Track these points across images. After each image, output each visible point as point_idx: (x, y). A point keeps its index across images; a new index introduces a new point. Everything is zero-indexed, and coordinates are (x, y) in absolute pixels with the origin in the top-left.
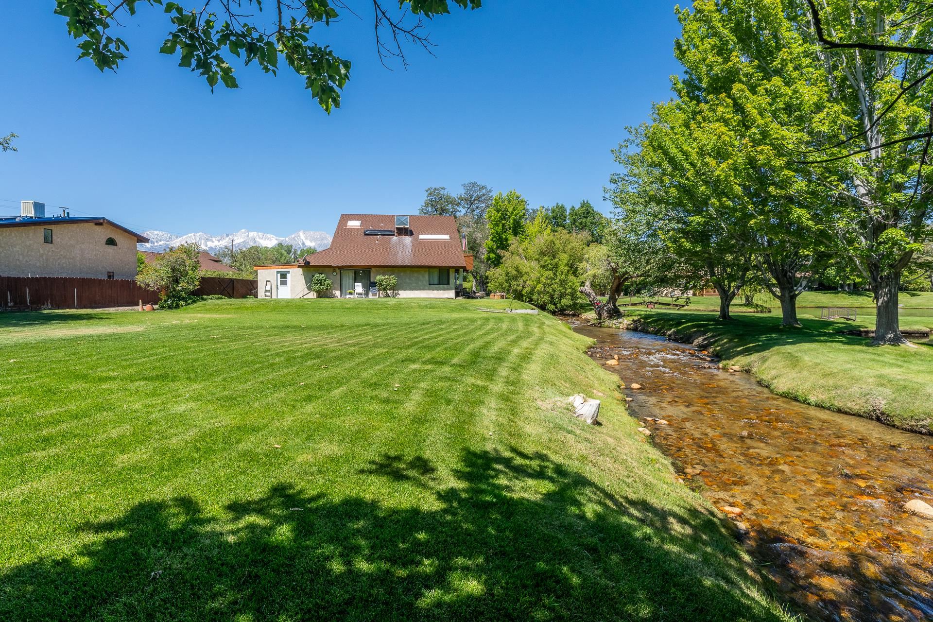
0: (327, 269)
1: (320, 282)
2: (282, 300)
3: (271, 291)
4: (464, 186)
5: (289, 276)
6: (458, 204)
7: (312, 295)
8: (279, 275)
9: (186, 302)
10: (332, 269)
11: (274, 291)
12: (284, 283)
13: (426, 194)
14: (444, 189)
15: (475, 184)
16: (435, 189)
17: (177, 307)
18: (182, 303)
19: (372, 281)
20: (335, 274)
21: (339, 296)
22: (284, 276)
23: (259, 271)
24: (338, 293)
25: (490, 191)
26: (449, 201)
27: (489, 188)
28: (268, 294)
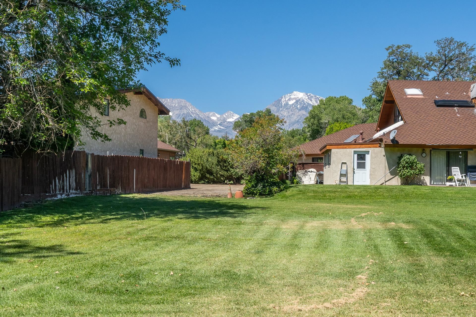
0: (415, 149)
1: (411, 165)
2: (359, 187)
3: (346, 175)
4: (438, 43)
5: (368, 157)
6: (427, 66)
7: (396, 181)
8: (356, 156)
9: (279, 188)
10: (420, 150)
11: (350, 175)
12: (361, 166)
13: (387, 53)
14: (409, 47)
15: (452, 40)
16: (399, 47)
17: (271, 194)
18: (275, 189)
19: (470, 163)
20: (424, 155)
21: (428, 184)
22: (361, 157)
23: (333, 151)
24: (427, 179)
25: (472, 49)
26: (415, 62)
27: (470, 45)
28: (344, 179)
